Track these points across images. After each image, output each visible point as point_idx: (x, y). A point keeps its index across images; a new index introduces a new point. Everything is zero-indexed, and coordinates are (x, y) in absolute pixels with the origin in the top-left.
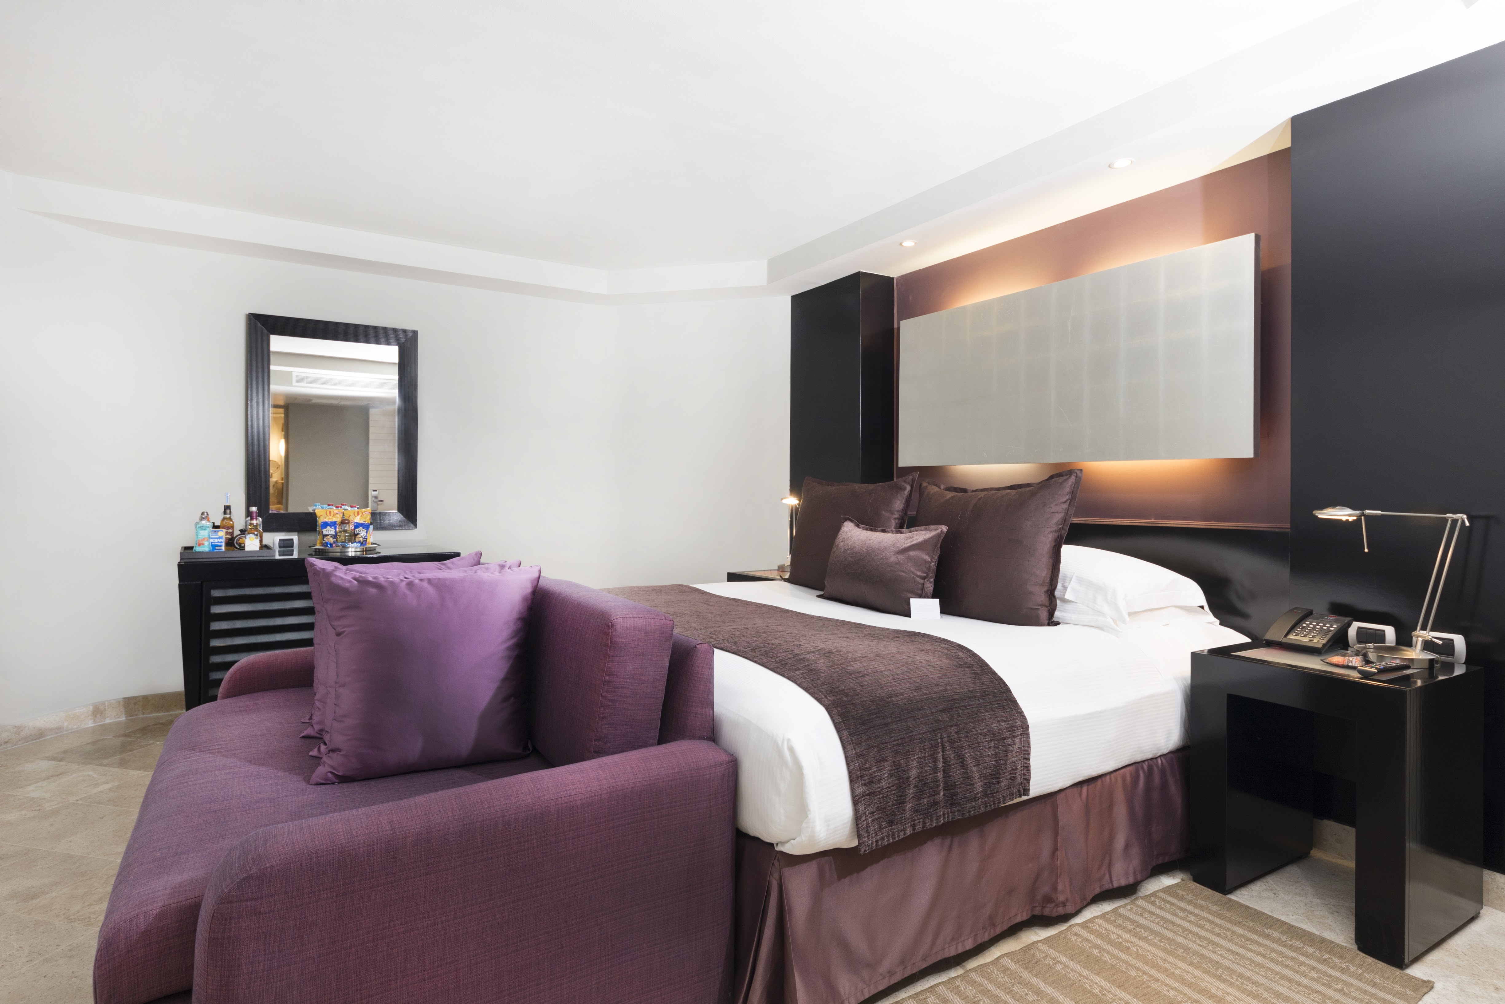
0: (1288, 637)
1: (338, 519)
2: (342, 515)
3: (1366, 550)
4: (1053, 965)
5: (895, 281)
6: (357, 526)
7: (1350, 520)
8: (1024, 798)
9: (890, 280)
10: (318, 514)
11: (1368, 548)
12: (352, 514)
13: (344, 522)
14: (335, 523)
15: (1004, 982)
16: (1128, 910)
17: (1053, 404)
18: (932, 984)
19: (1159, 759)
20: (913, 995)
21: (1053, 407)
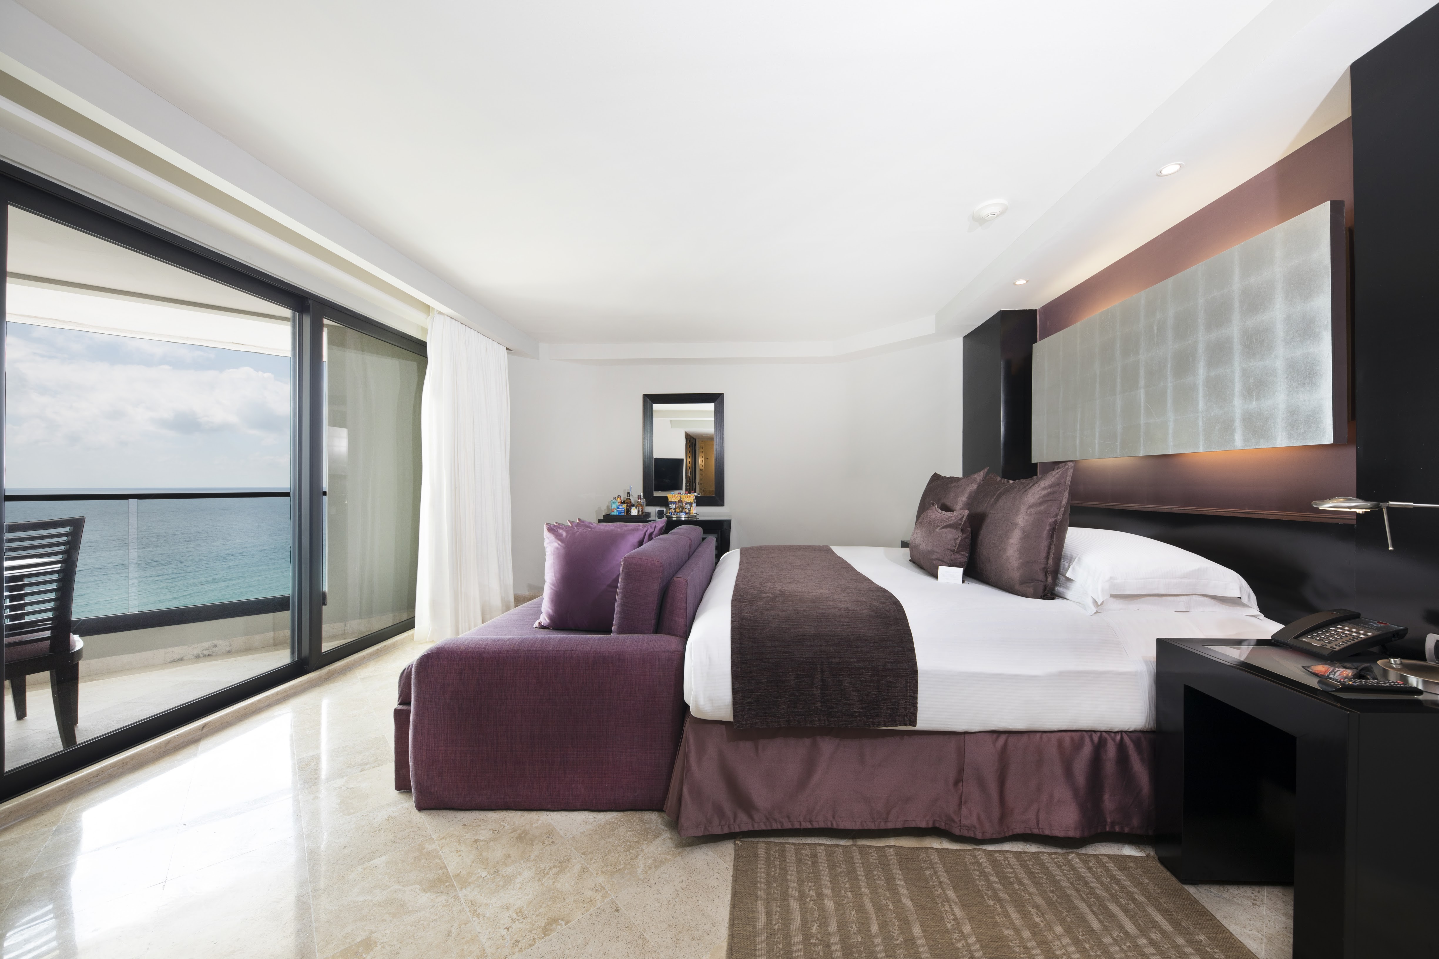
0: (1300, 639)
1: (677, 500)
2: (680, 498)
3: (1390, 548)
4: (926, 868)
5: (1038, 312)
6: (687, 503)
7: (1361, 513)
8: (910, 728)
9: (1033, 313)
10: (668, 497)
11: (1393, 546)
12: (685, 497)
13: (680, 501)
14: (676, 501)
15: (873, 863)
16: (1051, 858)
17: (1142, 401)
18: (820, 843)
19: (1119, 734)
20: (799, 843)
21: (1142, 404)
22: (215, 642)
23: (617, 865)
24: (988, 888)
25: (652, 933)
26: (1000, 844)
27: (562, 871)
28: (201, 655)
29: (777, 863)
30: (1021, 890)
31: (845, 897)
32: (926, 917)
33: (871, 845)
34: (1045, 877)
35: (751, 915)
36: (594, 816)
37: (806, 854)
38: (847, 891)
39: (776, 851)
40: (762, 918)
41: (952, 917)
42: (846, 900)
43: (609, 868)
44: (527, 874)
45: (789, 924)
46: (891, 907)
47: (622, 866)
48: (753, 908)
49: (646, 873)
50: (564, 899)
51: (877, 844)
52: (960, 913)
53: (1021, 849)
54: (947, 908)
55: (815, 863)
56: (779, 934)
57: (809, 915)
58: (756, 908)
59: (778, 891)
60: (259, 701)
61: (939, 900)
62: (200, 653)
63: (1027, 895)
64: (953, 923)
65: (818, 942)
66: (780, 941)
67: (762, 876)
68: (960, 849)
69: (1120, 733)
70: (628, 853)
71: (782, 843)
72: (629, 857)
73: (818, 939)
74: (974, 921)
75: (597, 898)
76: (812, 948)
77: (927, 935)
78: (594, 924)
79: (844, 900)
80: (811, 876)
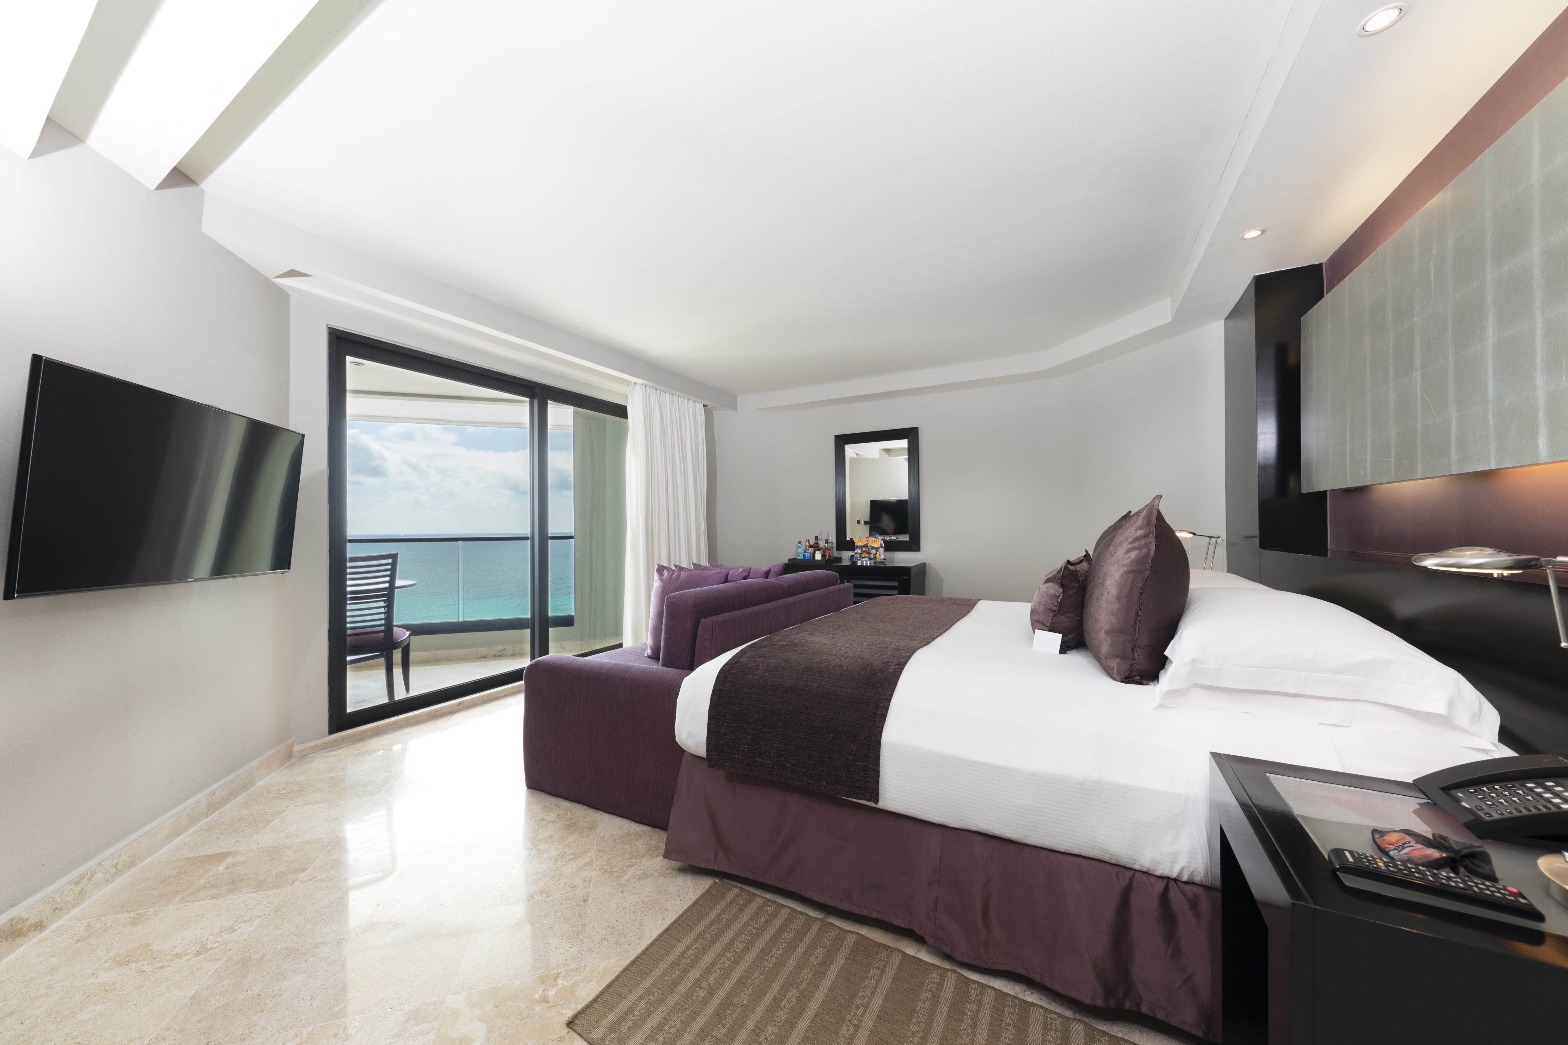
2: (866, 542)
5: (1324, 267)
6: (873, 548)
8: (871, 804)
12: (871, 542)
13: (866, 546)
15: (824, 942)
16: (1044, 1017)
17: (1419, 391)
18: (791, 906)
19: (1163, 881)
20: (769, 899)
21: (1419, 396)
22: (505, 647)
23: (614, 867)
24: (927, 1013)
25: (592, 927)
26: (992, 977)
27: (575, 858)
28: (497, 655)
29: (736, 909)
30: (965, 1032)
31: (768, 960)
32: (829, 1011)
33: (839, 926)
34: (1013, 1031)
35: (674, 943)
36: (631, 825)
37: (768, 911)
38: (774, 957)
39: (743, 899)
40: (681, 947)
41: (856, 1022)
42: (766, 963)
43: (606, 867)
44: (553, 853)
45: (698, 962)
46: (802, 987)
47: (617, 869)
48: (680, 937)
49: (628, 880)
50: (559, 879)
51: (847, 926)
52: (868, 1022)
53: (1015, 992)
54: (859, 1012)
55: (768, 922)
56: (681, 967)
57: (721, 962)
58: (683, 939)
59: (713, 933)
60: (499, 691)
61: (858, 1001)
62: (496, 653)
63: (968, 1040)
64: (852, 1028)
65: (707, 987)
66: (677, 972)
67: (712, 915)
68: (933, 964)
69: (1165, 880)
70: (629, 861)
71: (754, 894)
72: (627, 864)
73: (709, 985)
74: (876, 1036)
75: (580, 887)
76: (698, 989)
77: (812, 1026)
78: (562, 904)
79: (763, 963)
80: (754, 931)
